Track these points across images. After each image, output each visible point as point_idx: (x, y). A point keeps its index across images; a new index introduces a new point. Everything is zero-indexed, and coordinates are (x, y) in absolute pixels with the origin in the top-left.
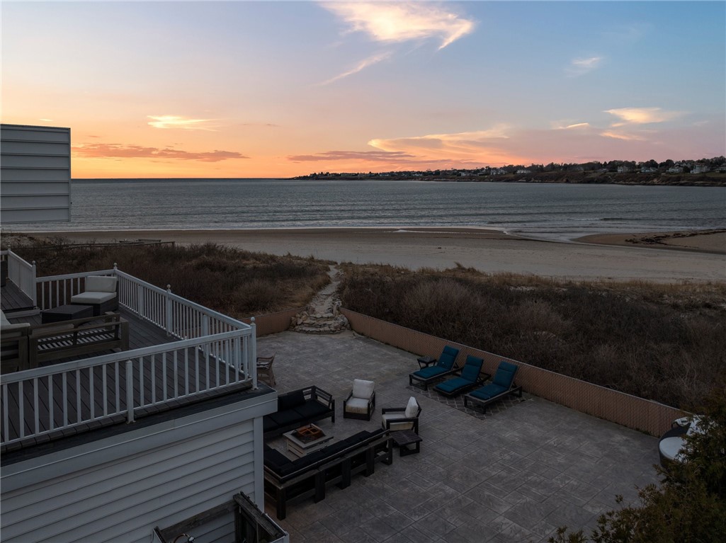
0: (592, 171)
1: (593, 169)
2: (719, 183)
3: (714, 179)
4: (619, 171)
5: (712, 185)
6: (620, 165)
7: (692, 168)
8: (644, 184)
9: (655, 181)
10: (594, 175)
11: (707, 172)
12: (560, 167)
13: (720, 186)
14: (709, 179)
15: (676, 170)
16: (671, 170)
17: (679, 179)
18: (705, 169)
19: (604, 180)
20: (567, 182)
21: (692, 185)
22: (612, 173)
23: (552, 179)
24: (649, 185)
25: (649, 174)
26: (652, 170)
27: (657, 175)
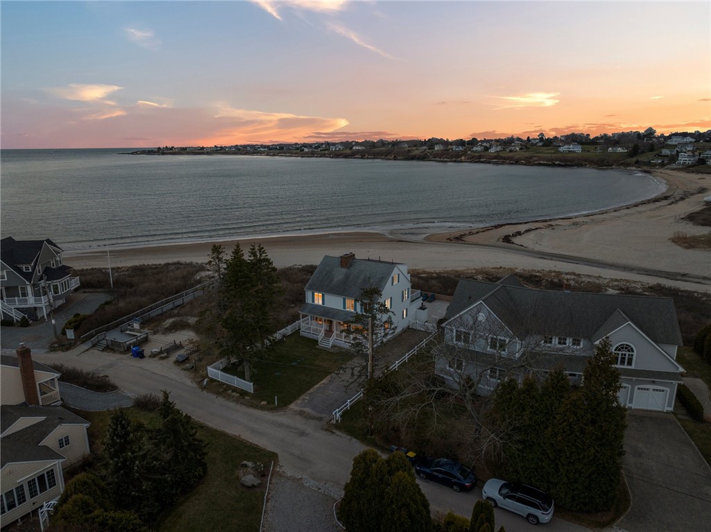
0: (415, 148)
1: (415, 146)
2: (508, 161)
3: (505, 158)
4: (436, 149)
5: (503, 163)
6: (437, 144)
7: (491, 146)
8: (455, 161)
9: (463, 158)
10: (416, 152)
11: (500, 151)
12: (389, 143)
13: (509, 164)
14: (501, 158)
15: (479, 149)
16: (475, 149)
17: (480, 157)
18: (499, 148)
19: (423, 158)
20: (395, 159)
21: (489, 163)
22: (430, 151)
23: (382, 155)
24: (458, 162)
25: (458, 152)
26: (461, 148)
27: (464, 153)
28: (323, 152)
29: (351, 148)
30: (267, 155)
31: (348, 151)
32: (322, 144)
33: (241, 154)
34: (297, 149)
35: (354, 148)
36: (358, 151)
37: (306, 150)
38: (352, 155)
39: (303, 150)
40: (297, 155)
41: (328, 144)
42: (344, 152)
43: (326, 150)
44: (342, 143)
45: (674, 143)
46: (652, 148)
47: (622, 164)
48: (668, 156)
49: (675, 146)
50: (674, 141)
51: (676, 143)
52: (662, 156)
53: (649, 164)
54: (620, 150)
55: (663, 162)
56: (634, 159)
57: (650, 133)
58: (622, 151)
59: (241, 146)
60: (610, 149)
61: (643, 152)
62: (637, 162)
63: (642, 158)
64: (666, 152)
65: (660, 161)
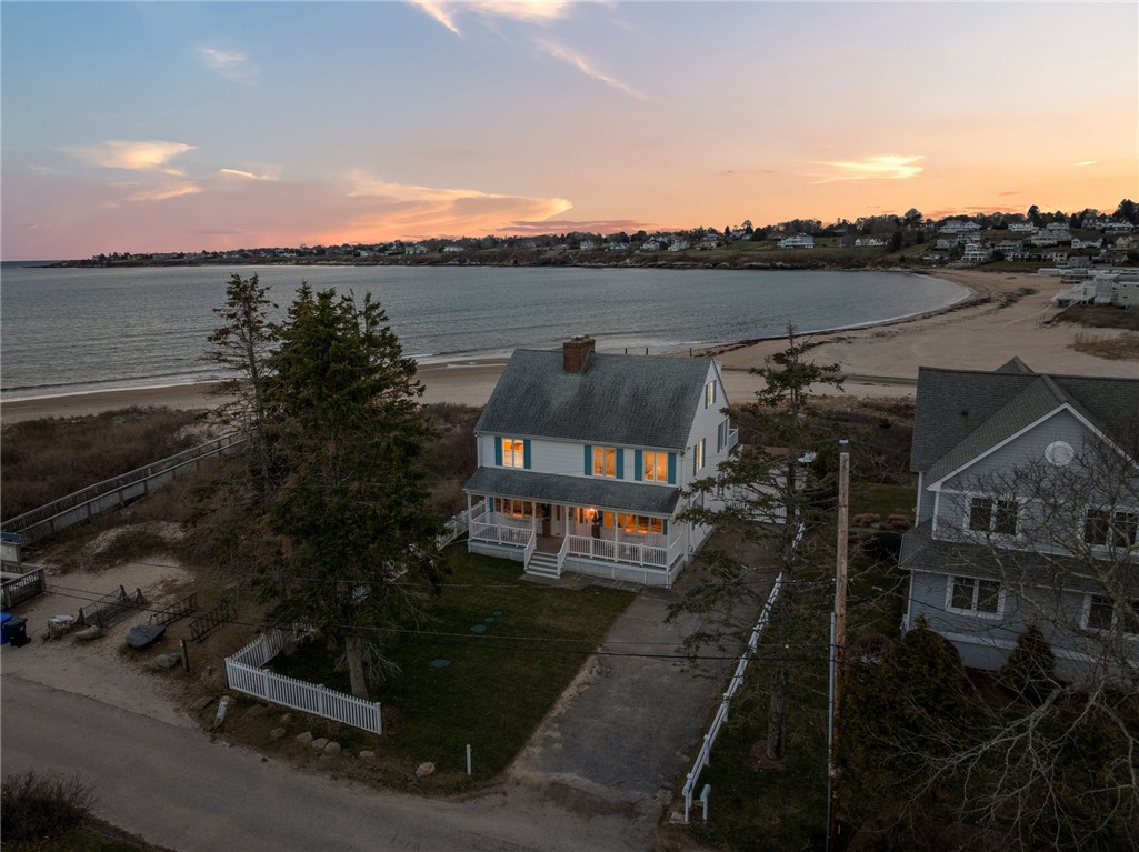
0: (547, 248)
1: (548, 244)
2: (701, 264)
3: (695, 260)
4: (583, 247)
5: (693, 267)
6: (584, 240)
7: (670, 243)
8: (615, 266)
9: (628, 261)
10: (550, 254)
11: (687, 249)
12: (504, 242)
13: (701, 268)
14: (690, 259)
15: (652, 246)
16: (645, 246)
17: (655, 259)
18: (684, 245)
19: (562, 262)
20: (516, 264)
21: (671, 267)
22: (573, 251)
23: (494, 259)
24: (621, 267)
25: (619, 252)
26: (623, 246)
27: (629, 254)
28: (393, 257)
29: (441, 250)
30: (297, 264)
31: (437, 255)
32: (391, 245)
33: (251, 263)
34: (349, 253)
35: (446, 249)
36: (454, 255)
37: (364, 254)
38: (445, 261)
39: (359, 255)
40: (348, 262)
41: (400, 244)
42: (430, 256)
43: (399, 254)
44: (424, 243)
45: (951, 231)
46: (920, 239)
47: (880, 264)
48: (946, 250)
49: (955, 235)
50: (950, 229)
51: (954, 231)
52: (937, 250)
53: (920, 261)
54: (873, 242)
55: (942, 258)
56: (897, 256)
57: (914, 217)
58: (877, 244)
59: (249, 251)
60: (858, 241)
61: (908, 245)
62: (902, 260)
63: (908, 254)
64: (942, 243)
65: (937, 257)
